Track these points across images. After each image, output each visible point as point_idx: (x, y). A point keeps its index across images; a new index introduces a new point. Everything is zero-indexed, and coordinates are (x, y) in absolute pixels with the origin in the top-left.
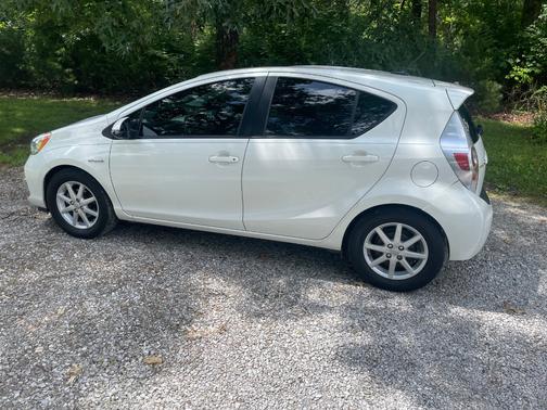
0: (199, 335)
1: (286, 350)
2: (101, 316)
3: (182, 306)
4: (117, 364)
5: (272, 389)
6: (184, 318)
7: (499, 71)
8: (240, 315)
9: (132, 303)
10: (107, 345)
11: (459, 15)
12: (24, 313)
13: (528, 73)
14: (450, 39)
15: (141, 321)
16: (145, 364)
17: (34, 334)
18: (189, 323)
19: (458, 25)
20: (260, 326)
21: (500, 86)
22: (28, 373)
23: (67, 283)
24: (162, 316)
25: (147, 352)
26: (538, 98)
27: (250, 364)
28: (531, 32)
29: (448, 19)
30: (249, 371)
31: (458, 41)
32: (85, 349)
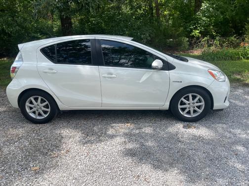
0: (57, 155)
1: (96, 155)
2: (10, 154)
3: (49, 144)
4: (18, 172)
5: (89, 172)
6: (49, 149)
7: (186, 33)
8: (76, 145)
9: (25, 146)
10: (13, 165)
11: (170, 11)
13: (199, 33)
14: (167, 21)
15: (29, 153)
16: (31, 171)
18: (52, 151)
19: (170, 15)
20: (84, 148)
21: (188, 39)
24: (39, 150)
25: (32, 166)
26: (203, 43)
27: (80, 164)
28: (198, 15)
29: (165, 12)
30: (79, 167)
31: (170, 22)
32: (3, 168)
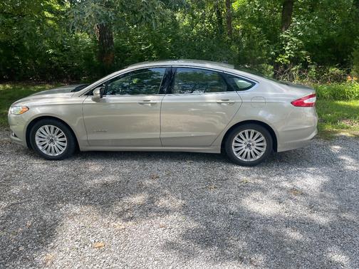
4: (76, 250)
6: (111, 219)
7: (270, 58)
9: (75, 214)
11: (245, 25)
12: (4, 228)
13: (287, 59)
15: (84, 223)
16: (94, 248)
17: (15, 240)
18: (115, 221)
19: (244, 30)
20: (159, 217)
22: (19, 263)
23: (28, 206)
24: (97, 219)
25: (93, 241)
26: (294, 73)
27: (158, 240)
29: (238, 26)
30: (159, 243)
32: (52, 244)
